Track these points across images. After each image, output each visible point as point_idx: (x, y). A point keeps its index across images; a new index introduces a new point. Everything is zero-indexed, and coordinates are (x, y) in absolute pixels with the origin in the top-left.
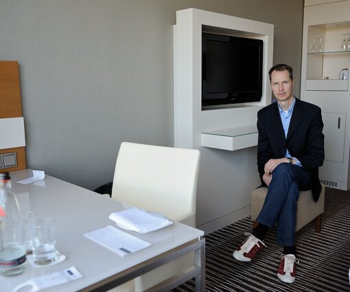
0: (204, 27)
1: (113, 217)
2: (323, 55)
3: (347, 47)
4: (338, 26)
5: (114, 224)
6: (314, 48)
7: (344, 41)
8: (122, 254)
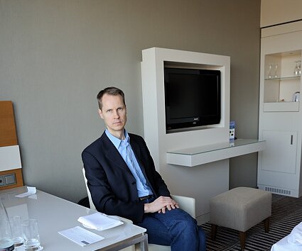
0: (165, 63)
1: (81, 220)
2: (279, 80)
3: (298, 72)
4: (292, 54)
5: (81, 225)
6: (270, 75)
7: (296, 67)
8: (83, 245)
